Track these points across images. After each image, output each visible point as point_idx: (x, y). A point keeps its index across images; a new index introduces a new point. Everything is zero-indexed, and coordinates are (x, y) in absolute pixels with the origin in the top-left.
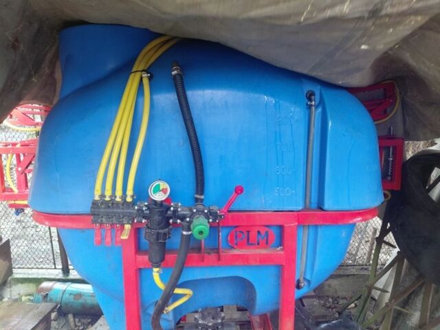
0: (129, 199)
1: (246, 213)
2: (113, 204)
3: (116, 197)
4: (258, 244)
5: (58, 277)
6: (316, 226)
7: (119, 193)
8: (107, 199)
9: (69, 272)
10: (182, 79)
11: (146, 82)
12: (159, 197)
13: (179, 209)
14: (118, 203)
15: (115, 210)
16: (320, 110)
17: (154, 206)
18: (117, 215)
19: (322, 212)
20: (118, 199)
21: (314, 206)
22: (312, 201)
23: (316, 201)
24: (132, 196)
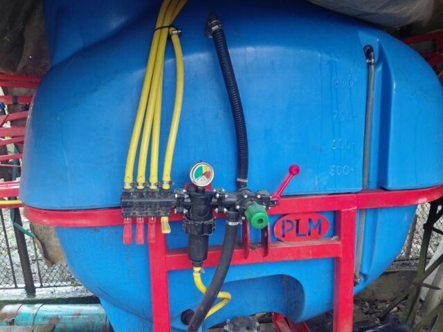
0: (166, 187)
1: (297, 198)
2: (148, 193)
3: (150, 184)
4: (309, 234)
5: (23, 299)
6: (376, 209)
7: (154, 179)
8: (141, 187)
9: (35, 292)
10: (223, 36)
11: (176, 40)
12: (201, 182)
13: (226, 196)
14: (153, 192)
15: (150, 200)
16: (380, 69)
17: (195, 193)
18: (153, 206)
19: (385, 193)
20: (153, 187)
21: (373, 185)
22: (371, 180)
23: (376, 180)
24: (170, 183)
